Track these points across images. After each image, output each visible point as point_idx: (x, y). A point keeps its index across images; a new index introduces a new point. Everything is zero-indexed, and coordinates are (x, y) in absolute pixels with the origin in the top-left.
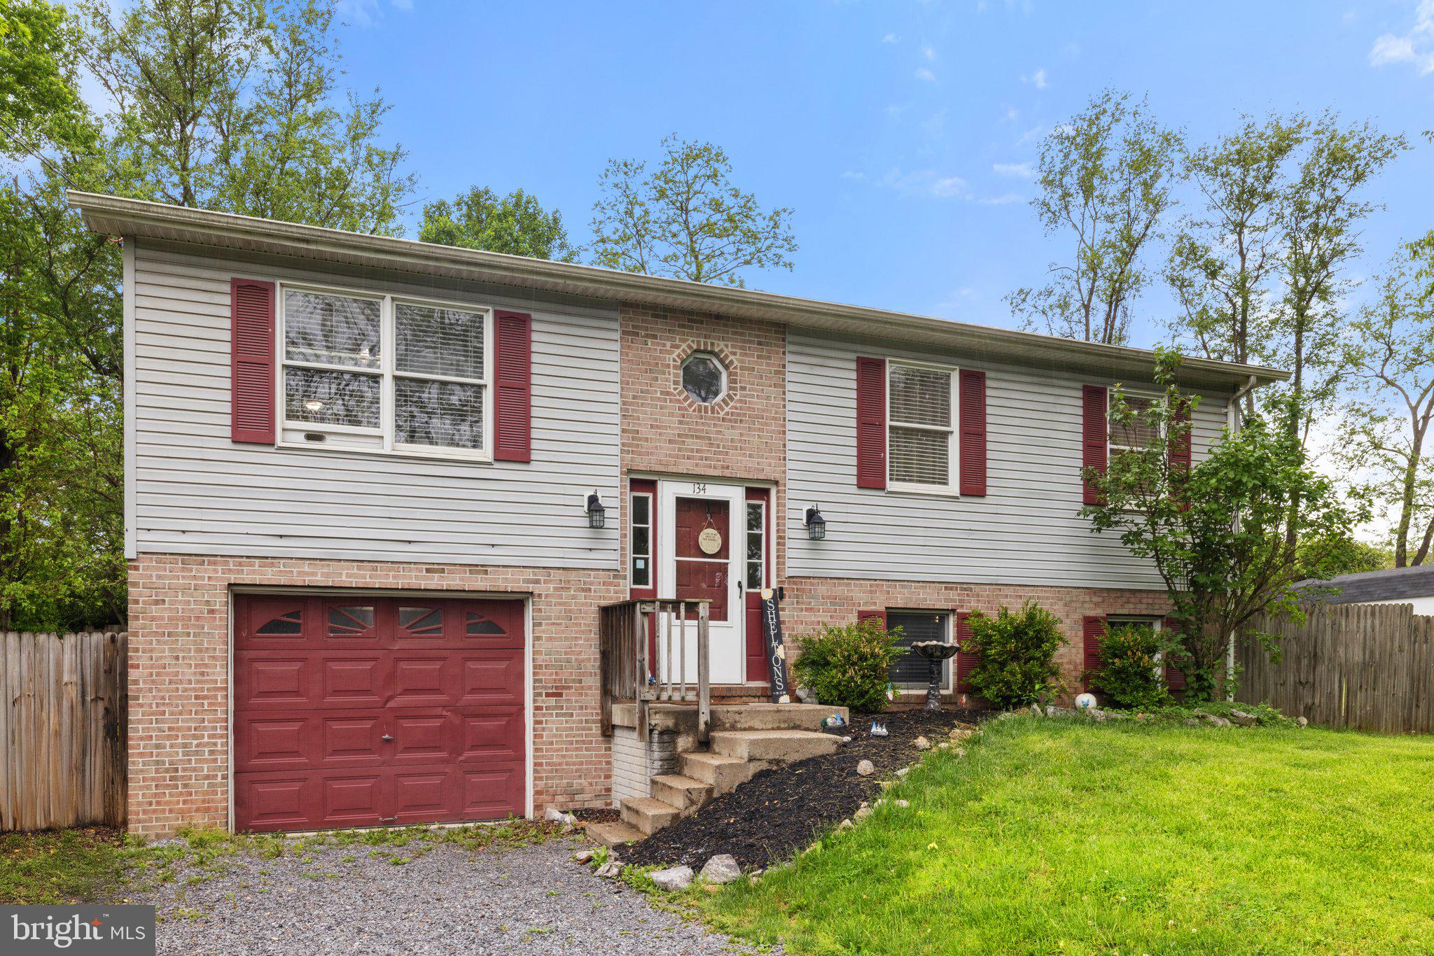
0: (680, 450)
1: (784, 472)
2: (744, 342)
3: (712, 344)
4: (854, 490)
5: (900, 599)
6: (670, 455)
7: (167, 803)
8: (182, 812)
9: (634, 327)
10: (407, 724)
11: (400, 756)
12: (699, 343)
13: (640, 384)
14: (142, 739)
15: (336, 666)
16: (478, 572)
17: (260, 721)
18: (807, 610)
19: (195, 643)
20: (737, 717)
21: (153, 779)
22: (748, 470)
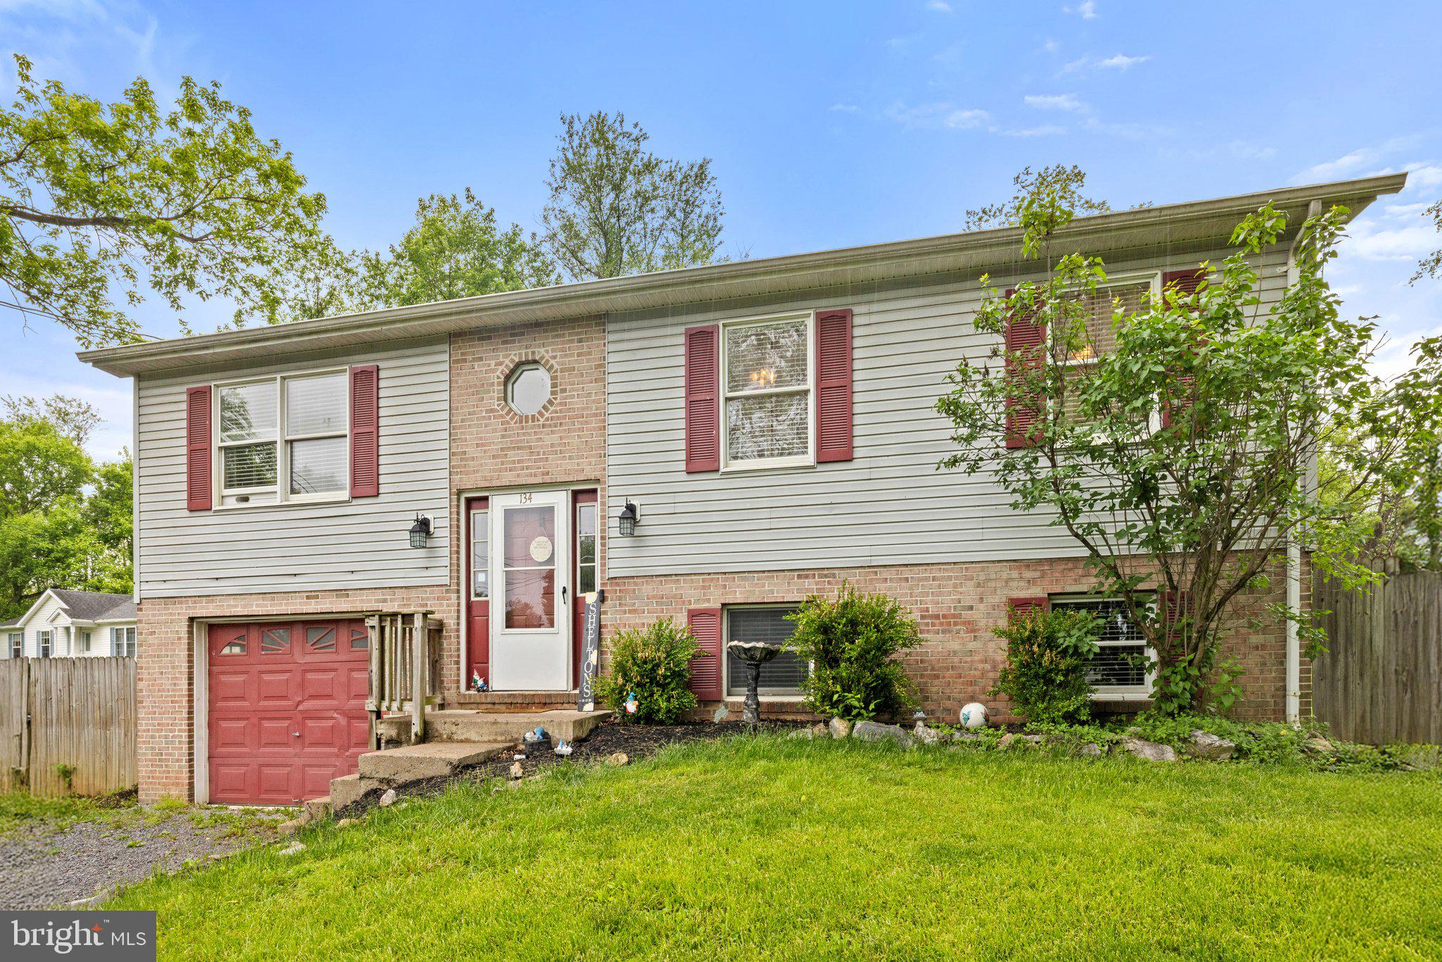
0: (502, 463)
1: (604, 469)
2: (563, 343)
3: (533, 353)
4: (683, 476)
5: (740, 594)
6: (494, 471)
7: (158, 778)
8: (164, 784)
9: (462, 354)
10: (310, 723)
11: (307, 750)
12: (520, 354)
13: (468, 407)
14: (144, 731)
15: (266, 677)
16: (342, 596)
17: (225, 719)
18: (630, 612)
19: (171, 662)
20: (454, 728)
21: (150, 760)
22: (567, 472)
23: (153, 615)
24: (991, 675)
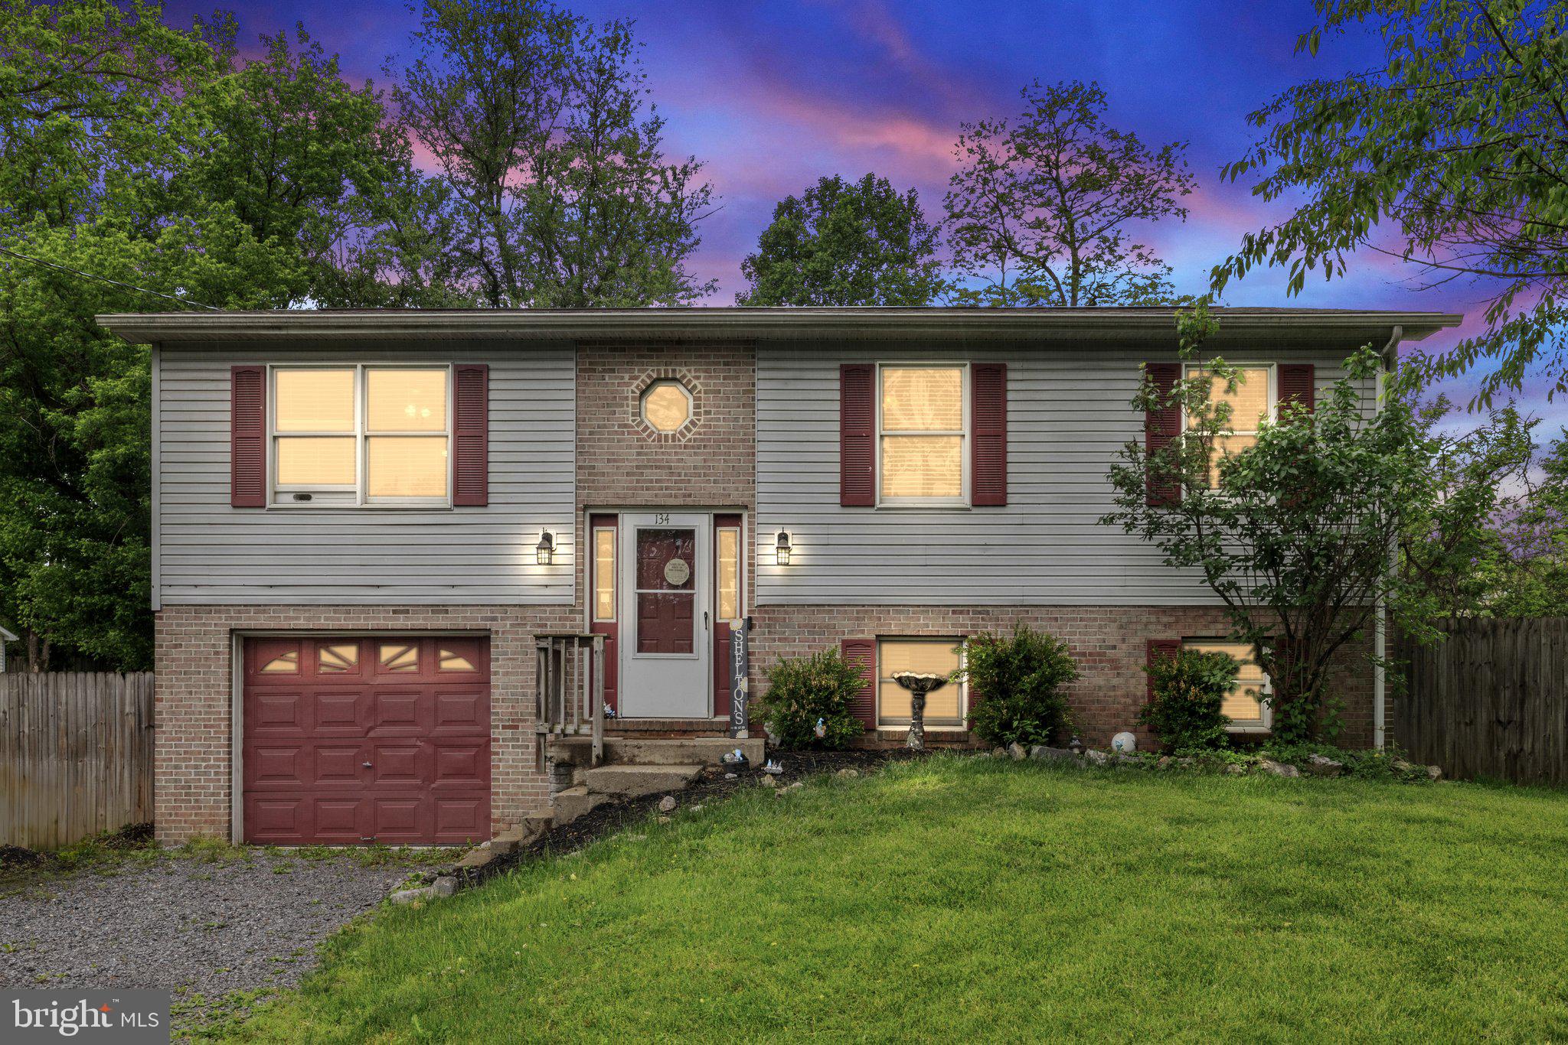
0: (638, 481)
1: (753, 496)
2: (708, 364)
3: (674, 371)
4: (838, 509)
5: (894, 627)
6: (628, 488)
7: (183, 815)
8: (193, 822)
9: (591, 363)
10: (385, 752)
11: (379, 782)
12: (659, 371)
13: (597, 419)
14: (164, 760)
15: (324, 699)
16: (439, 612)
17: (267, 747)
18: (780, 640)
19: (204, 680)
20: (636, 751)
21: (173, 794)
22: (712, 496)
23: (178, 625)
24: (1132, 708)
